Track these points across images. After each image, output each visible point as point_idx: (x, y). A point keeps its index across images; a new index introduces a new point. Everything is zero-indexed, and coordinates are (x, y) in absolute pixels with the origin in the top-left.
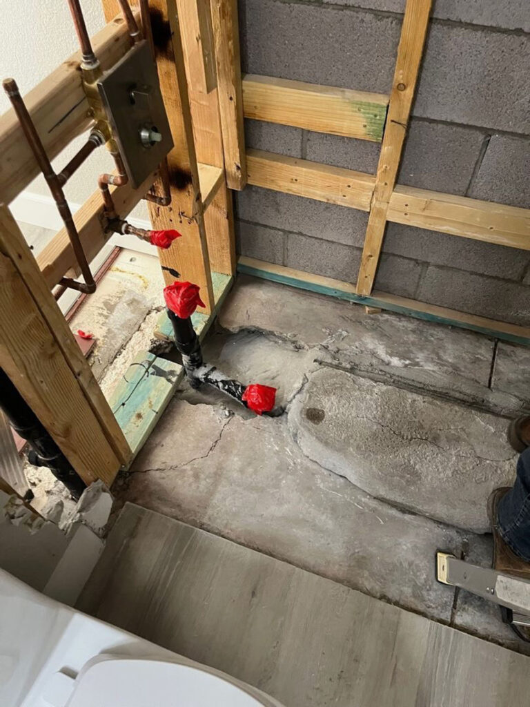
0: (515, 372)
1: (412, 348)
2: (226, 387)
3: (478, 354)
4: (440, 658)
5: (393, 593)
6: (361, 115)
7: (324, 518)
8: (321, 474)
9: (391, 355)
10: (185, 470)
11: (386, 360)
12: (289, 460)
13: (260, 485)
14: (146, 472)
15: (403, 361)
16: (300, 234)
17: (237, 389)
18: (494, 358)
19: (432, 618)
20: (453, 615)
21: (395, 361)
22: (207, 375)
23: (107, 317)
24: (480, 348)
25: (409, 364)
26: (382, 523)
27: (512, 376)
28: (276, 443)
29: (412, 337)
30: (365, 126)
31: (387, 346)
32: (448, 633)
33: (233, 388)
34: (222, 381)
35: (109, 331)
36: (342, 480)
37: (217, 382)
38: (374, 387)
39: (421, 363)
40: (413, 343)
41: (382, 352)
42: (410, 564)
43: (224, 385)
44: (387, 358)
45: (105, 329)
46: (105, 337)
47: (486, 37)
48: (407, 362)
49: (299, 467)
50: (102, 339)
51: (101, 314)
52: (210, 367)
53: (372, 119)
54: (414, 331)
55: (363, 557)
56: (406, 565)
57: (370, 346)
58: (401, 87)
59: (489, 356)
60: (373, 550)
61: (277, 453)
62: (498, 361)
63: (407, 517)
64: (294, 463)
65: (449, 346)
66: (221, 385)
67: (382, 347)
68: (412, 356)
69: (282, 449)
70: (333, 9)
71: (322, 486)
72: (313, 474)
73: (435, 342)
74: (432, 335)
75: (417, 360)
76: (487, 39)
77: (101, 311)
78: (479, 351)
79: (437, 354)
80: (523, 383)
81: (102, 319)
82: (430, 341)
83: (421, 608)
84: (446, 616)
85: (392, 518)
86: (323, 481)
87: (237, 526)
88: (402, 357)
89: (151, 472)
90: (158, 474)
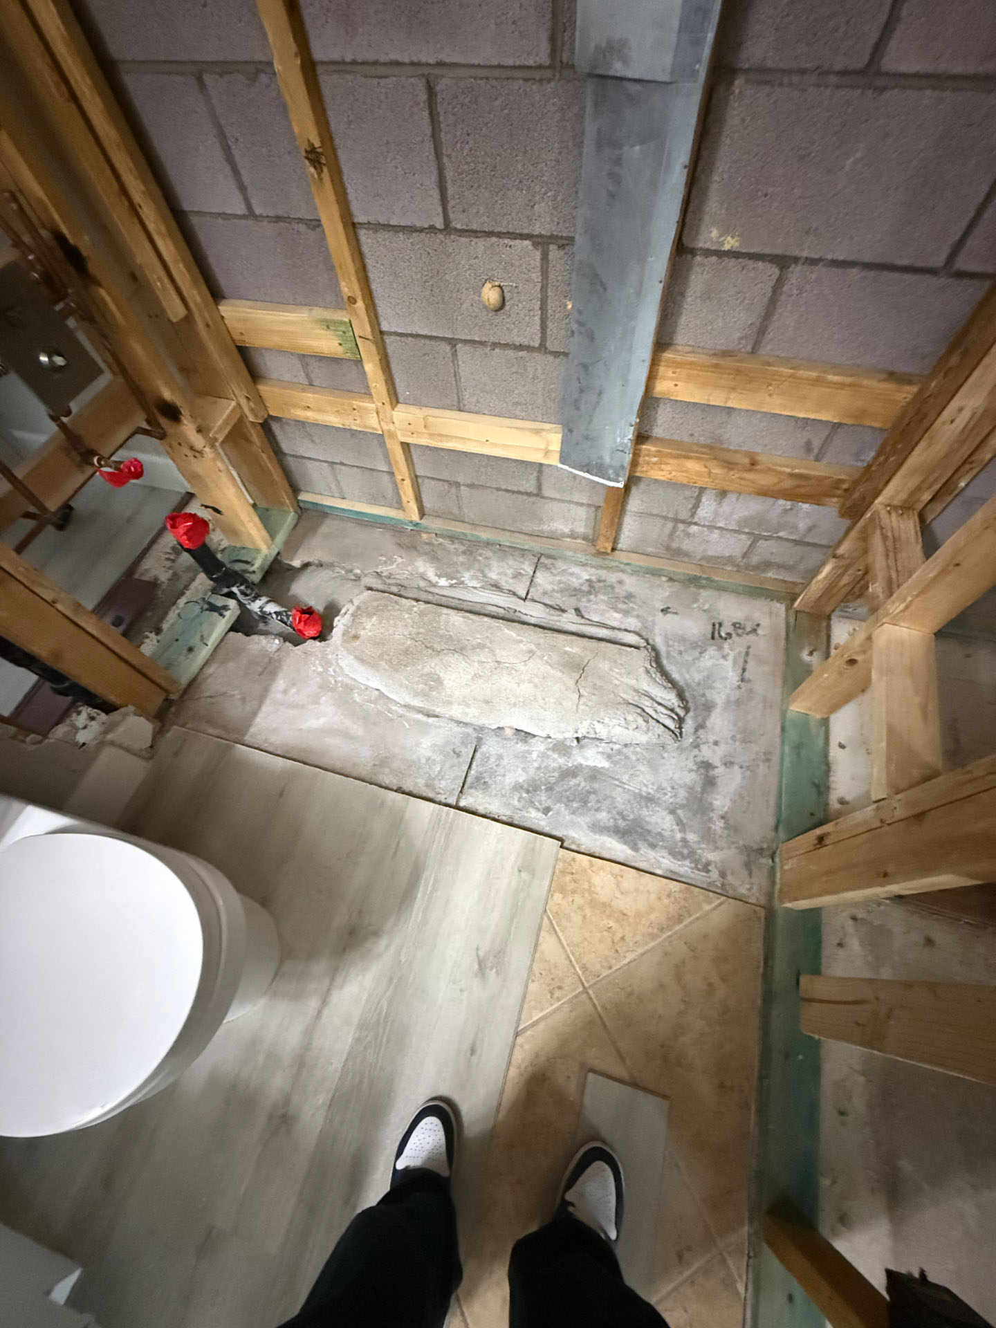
0: (552, 583)
1: (460, 569)
2: (279, 618)
3: (521, 569)
4: (438, 835)
5: (408, 786)
6: (332, 333)
7: (355, 727)
8: (358, 689)
9: (439, 576)
10: (234, 695)
11: (434, 582)
12: (331, 679)
13: (301, 703)
14: (197, 699)
15: (449, 581)
16: (342, 464)
17: (288, 619)
18: (534, 572)
19: (440, 803)
20: (459, 798)
21: (443, 582)
22: (261, 608)
23: (173, 561)
24: (523, 563)
25: (456, 583)
26: (408, 726)
27: (549, 587)
28: (321, 665)
29: (461, 559)
30: (340, 344)
31: (437, 568)
32: (448, 814)
33: (285, 618)
34: (275, 613)
35: (175, 574)
36: (376, 692)
37: (270, 614)
38: (414, 606)
39: (466, 582)
40: (462, 564)
41: (431, 574)
42: (428, 759)
43: (277, 616)
44: (434, 579)
45: (171, 572)
46: (169, 580)
47: (409, 239)
48: (454, 582)
49: (339, 684)
50: (166, 582)
51: (168, 559)
52: (264, 599)
53: (342, 336)
54: (464, 553)
55: (386, 757)
56: (423, 761)
57: (421, 570)
58: (352, 300)
59: (530, 570)
60: (396, 750)
61: (320, 674)
62: (538, 574)
63: (431, 720)
64: (335, 681)
65: (494, 563)
66: (274, 616)
67: (432, 569)
68: (459, 575)
69: (325, 670)
70: (270, 222)
71: (358, 700)
72: (352, 690)
73: (483, 561)
74: (480, 555)
75: (463, 579)
76: (411, 241)
77: (167, 556)
78: (523, 567)
79: (482, 572)
80: (558, 592)
81: (168, 564)
82: (478, 560)
83: (431, 795)
84: (452, 801)
85: (418, 722)
86: (360, 695)
87: (276, 740)
88: (449, 577)
89: (203, 699)
90: (209, 700)
